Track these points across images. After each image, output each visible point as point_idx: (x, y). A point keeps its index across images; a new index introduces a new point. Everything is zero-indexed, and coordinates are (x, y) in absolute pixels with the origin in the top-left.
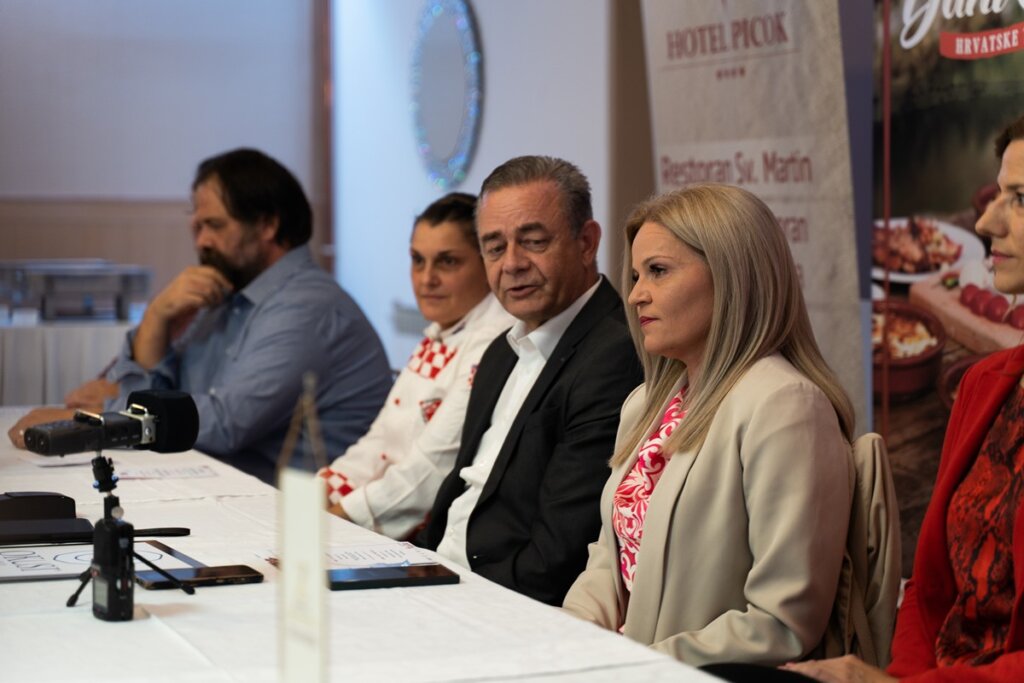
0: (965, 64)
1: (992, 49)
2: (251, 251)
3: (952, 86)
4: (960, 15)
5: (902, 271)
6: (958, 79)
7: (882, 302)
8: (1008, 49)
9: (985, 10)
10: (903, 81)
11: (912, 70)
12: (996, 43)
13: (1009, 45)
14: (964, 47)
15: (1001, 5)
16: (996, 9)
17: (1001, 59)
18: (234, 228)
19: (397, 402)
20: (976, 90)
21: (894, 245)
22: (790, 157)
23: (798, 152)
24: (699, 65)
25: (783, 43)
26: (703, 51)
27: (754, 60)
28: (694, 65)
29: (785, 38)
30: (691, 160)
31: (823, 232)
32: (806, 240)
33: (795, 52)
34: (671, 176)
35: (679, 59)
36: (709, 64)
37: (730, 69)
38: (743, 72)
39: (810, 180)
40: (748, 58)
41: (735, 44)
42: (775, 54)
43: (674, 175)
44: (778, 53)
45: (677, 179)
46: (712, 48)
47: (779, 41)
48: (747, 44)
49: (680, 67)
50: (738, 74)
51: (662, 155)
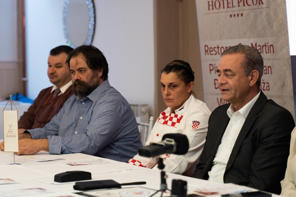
2: (95, 80)
18: (89, 71)
19: (158, 135)
22: (264, 45)
23: (268, 43)
24: (222, 12)
25: (261, 5)
26: (224, 8)
27: (248, 10)
28: (220, 12)
29: (263, 3)
30: (218, 46)
31: (279, 71)
32: (271, 74)
33: (266, 8)
34: (209, 52)
35: (213, 10)
36: (226, 12)
37: (236, 14)
38: (242, 15)
39: (273, 52)
40: (244, 10)
41: (239, 6)
42: (257, 9)
43: (210, 51)
44: (259, 8)
45: (212, 53)
46: (228, 7)
47: (260, 4)
48: (244, 5)
49: (213, 13)
50: (240, 15)
51: (205, 44)
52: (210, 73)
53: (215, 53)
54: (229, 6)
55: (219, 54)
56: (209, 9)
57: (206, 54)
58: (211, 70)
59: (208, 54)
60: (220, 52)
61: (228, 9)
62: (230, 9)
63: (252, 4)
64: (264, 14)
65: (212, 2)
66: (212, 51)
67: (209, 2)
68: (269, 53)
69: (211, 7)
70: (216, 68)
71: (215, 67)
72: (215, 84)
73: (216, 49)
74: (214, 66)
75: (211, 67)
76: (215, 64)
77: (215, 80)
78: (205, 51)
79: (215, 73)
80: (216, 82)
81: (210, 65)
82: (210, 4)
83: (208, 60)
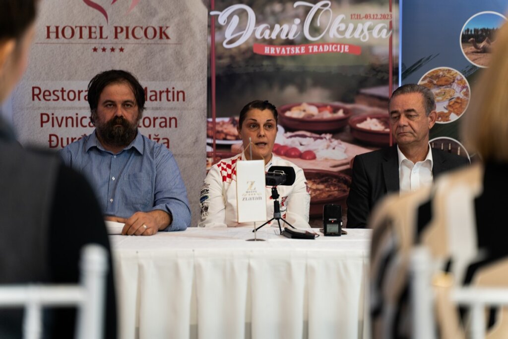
0: (269, 57)
1: (288, 52)
3: (262, 65)
4: (267, 37)
5: (225, 139)
6: (265, 63)
7: (212, 152)
8: (298, 53)
9: (283, 37)
10: (225, 61)
11: (232, 57)
12: (290, 51)
13: (299, 52)
14: (268, 50)
15: (294, 36)
16: (291, 37)
17: (293, 57)
20: (278, 69)
21: (219, 128)
22: (166, 90)
23: (173, 88)
24: (76, 44)
25: (165, 40)
26: (81, 37)
27: (133, 45)
28: (72, 43)
29: (168, 38)
30: (63, 89)
31: (192, 123)
32: (176, 126)
33: (176, 44)
34: (41, 96)
35: (56, 40)
36: (85, 43)
37: (108, 48)
38: (122, 50)
39: (184, 100)
40: (128, 44)
41: (116, 37)
42: (155, 44)
43: (44, 96)
44: (158, 44)
45: (47, 98)
46: (90, 37)
47: (161, 37)
48: (127, 37)
49: (57, 43)
50: (117, 51)
51: (34, 86)
52: (42, 126)
53: (56, 98)
54: (93, 35)
55: (63, 99)
56: (48, 37)
57: (33, 99)
58: (42, 122)
59: (40, 99)
60: (65, 97)
61: (90, 40)
62: (93, 41)
63: (144, 37)
64: (170, 51)
65: (57, 28)
66: (50, 95)
67: (48, 28)
68: (173, 100)
69: (53, 35)
70: (55, 119)
71: (53, 118)
72: (50, 141)
73: (60, 94)
74: (51, 117)
75: (45, 118)
76: (53, 114)
77: (50, 136)
78: (34, 95)
79: (53, 126)
80: (54, 138)
81: (42, 115)
82: (51, 30)
83: (39, 108)
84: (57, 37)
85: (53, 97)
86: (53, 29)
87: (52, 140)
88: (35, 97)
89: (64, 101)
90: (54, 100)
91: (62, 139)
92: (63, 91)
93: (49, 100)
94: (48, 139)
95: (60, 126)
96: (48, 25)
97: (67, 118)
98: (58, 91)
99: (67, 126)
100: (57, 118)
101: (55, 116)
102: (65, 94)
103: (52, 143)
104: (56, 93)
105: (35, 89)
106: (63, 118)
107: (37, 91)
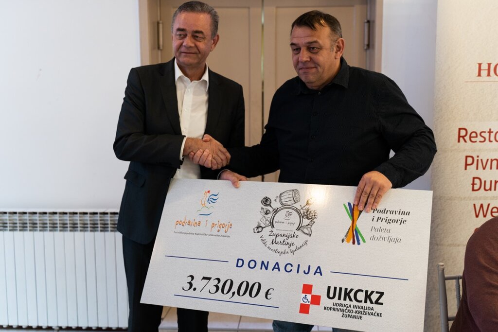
30: (490, 129)
34: (467, 138)
43: (470, 137)
45: (473, 139)
49: (488, 82)
51: (461, 127)
52: (466, 169)
53: (482, 139)
55: (490, 141)
56: (479, 75)
57: (459, 141)
58: (466, 165)
59: (465, 141)
60: (492, 138)
65: (489, 65)
66: (476, 137)
67: (480, 65)
69: (484, 73)
70: (480, 161)
71: (478, 160)
72: (473, 184)
73: (486, 135)
74: (476, 159)
75: (470, 161)
76: (478, 157)
77: (474, 178)
78: (459, 136)
79: (477, 169)
80: (477, 181)
81: (467, 157)
82: (482, 68)
83: (464, 150)
84: (489, 75)
85: (480, 138)
86: (485, 67)
87: (475, 183)
88: (461, 139)
89: (490, 143)
90: (480, 142)
91: (485, 182)
92: (490, 132)
93: (476, 142)
94: (472, 182)
95: (484, 168)
96: (480, 62)
97: (492, 161)
98: (485, 132)
99: (491, 168)
100: (482, 160)
101: (479, 159)
102: (493, 135)
103: (475, 186)
104: (483, 134)
105: (461, 131)
106: (488, 160)
107: (463, 133)
